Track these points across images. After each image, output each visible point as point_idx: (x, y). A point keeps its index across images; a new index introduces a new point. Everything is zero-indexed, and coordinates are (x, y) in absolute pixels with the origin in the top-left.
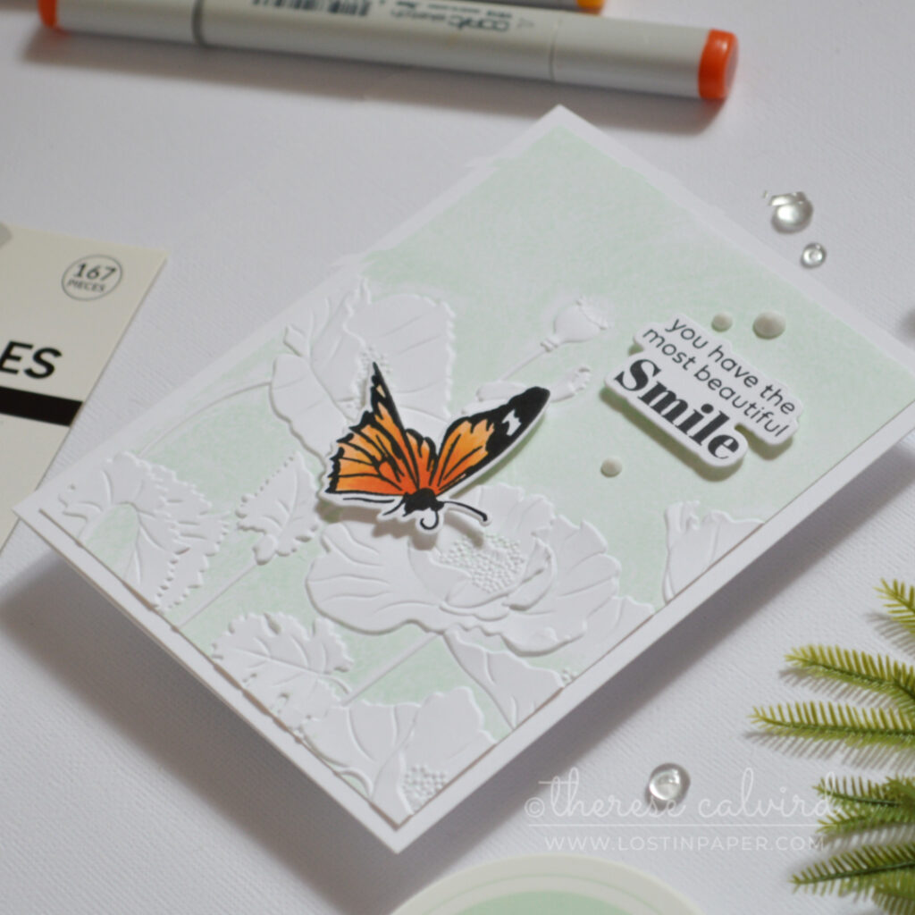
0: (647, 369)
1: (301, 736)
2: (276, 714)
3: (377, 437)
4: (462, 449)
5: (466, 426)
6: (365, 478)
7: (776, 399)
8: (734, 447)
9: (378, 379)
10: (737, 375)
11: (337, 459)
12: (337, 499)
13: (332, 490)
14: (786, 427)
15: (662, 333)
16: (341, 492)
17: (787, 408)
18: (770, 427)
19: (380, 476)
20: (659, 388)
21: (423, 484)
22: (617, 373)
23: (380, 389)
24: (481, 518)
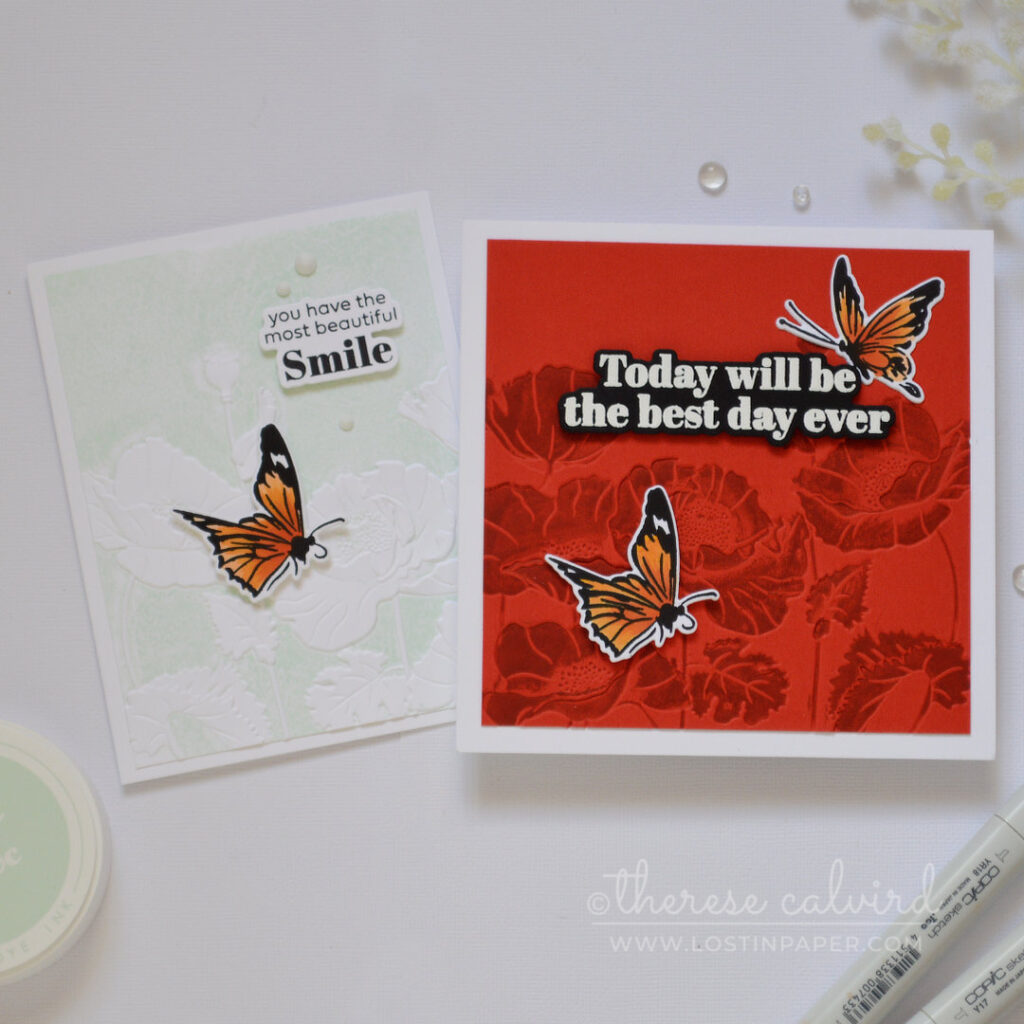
0: (293, 357)
1: (415, 713)
2: (390, 718)
3: (233, 543)
4: (278, 501)
5: (262, 487)
6: (260, 569)
7: (369, 300)
8: (387, 348)
9: (188, 516)
10: (336, 310)
11: (232, 575)
12: (264, 594)
13: (256, 593)
14: (394, 309)
15: (272, 331)
16: (261, 589)
17: (380, 299)
18: (388, 318)
19: (265, 559)
20: (313, 360)
21: (289, 538)
22: (285, 378)
23: (196, 519)
24: (340, 522)
